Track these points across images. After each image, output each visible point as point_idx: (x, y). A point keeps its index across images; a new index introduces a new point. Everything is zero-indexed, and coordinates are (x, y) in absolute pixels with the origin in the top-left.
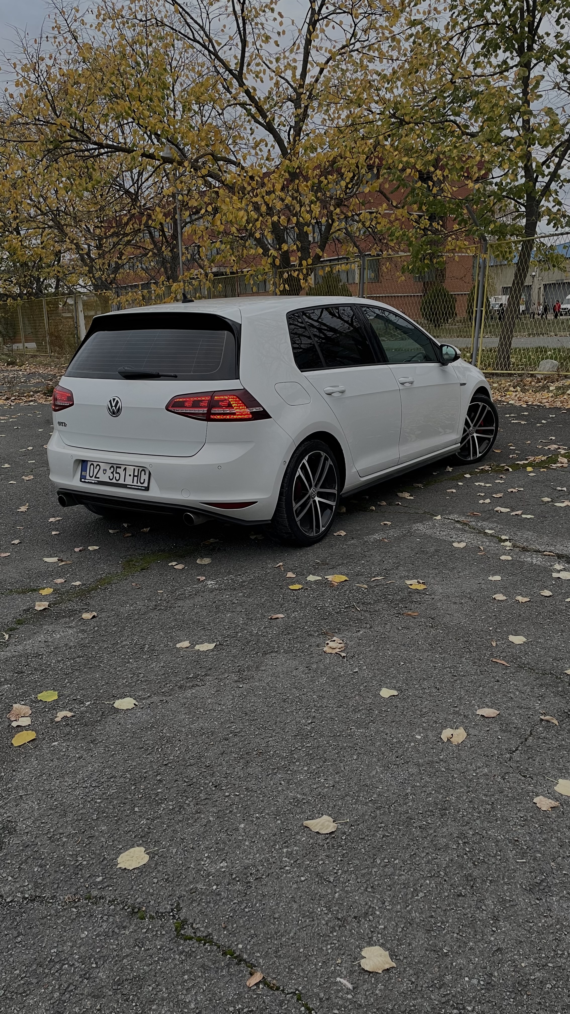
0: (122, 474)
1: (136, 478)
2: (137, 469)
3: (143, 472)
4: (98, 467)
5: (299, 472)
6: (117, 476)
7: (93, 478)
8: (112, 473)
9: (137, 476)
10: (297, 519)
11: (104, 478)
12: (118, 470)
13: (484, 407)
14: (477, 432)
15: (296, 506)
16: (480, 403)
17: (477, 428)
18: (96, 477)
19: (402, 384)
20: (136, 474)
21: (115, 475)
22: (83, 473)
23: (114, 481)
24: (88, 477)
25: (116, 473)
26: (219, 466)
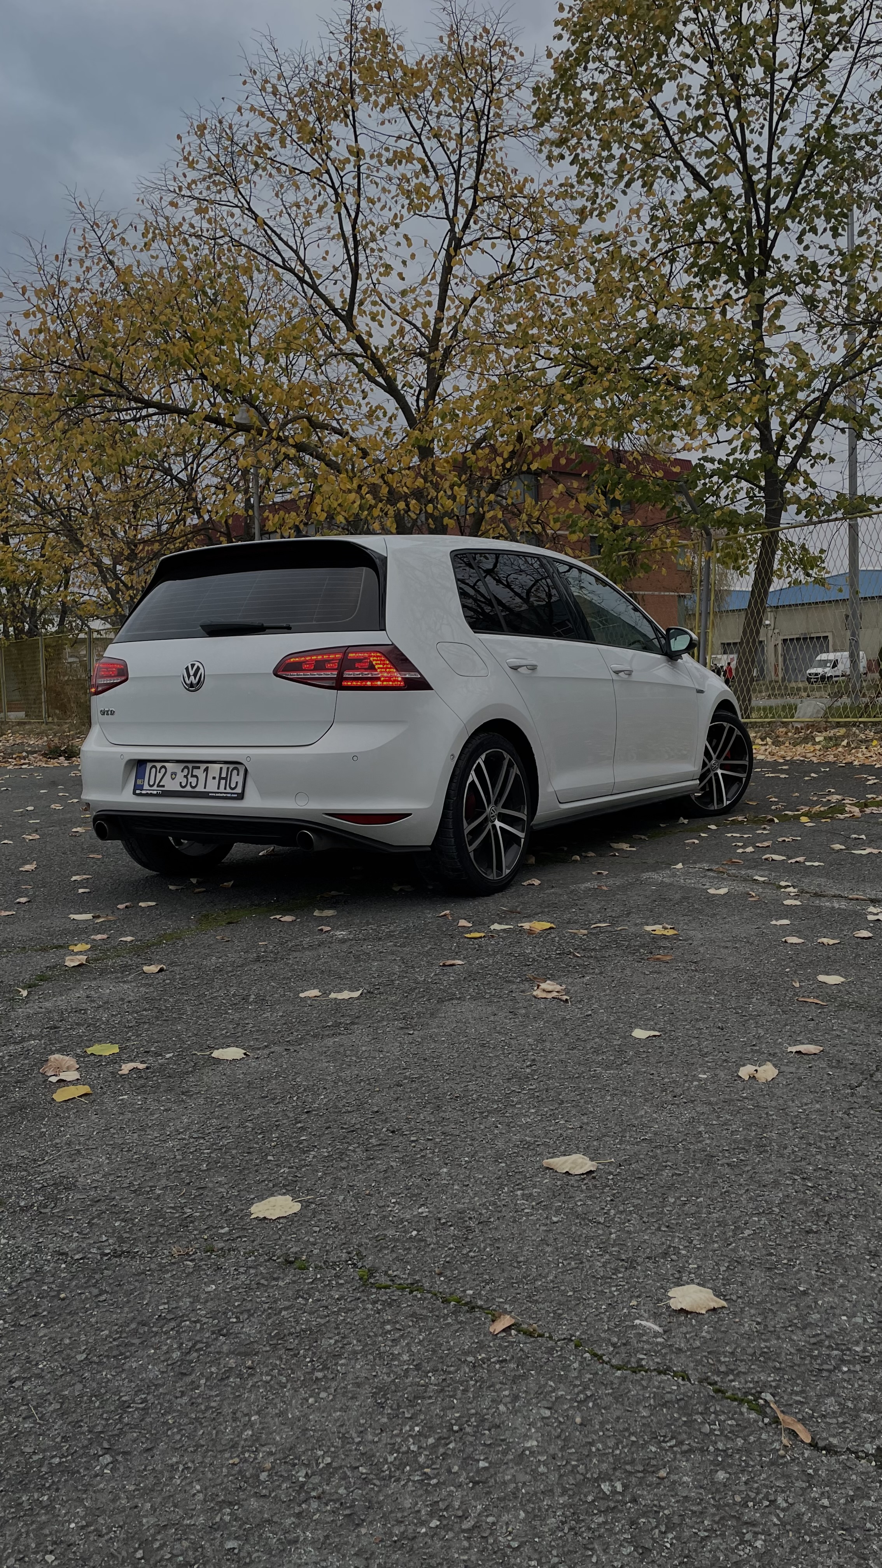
0: (202, 777)
1: (223, 782)
2: (225, 767)
3: (235, 772)
4: (163, 770)
5: (473, 777)
6: (193, 781)
7: (155, 787)
8: (186, 777)
9: (225, 779)
10: (471, 849)
11: (171, 785)
12: (196, 772)
13: (731, 731)
14: (722, 767)
15: (468, 828)
16: (725, 724)
17: (722, 761)
18: (158, 786)
19: (617, 672)
20: (224, 775)
21: (190, 779)
22: (139, 782)
23: (188, 788)
24: (146, 787)
25: (192, 776)
26: (355, 757)
